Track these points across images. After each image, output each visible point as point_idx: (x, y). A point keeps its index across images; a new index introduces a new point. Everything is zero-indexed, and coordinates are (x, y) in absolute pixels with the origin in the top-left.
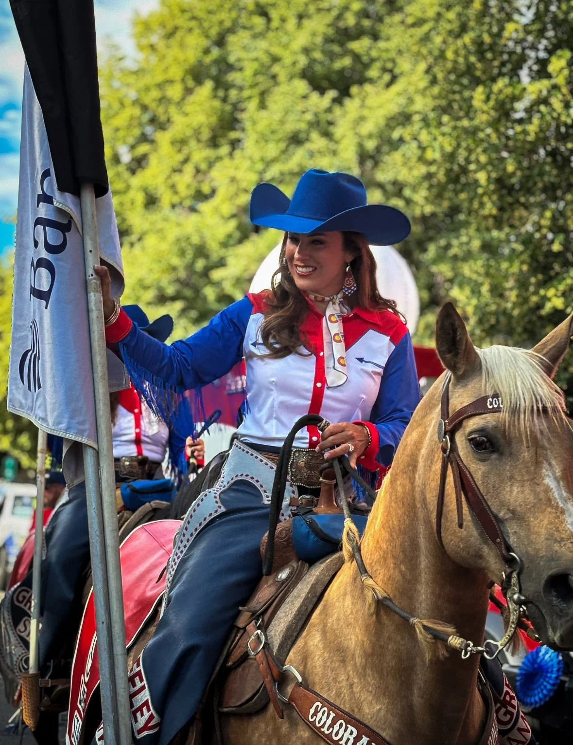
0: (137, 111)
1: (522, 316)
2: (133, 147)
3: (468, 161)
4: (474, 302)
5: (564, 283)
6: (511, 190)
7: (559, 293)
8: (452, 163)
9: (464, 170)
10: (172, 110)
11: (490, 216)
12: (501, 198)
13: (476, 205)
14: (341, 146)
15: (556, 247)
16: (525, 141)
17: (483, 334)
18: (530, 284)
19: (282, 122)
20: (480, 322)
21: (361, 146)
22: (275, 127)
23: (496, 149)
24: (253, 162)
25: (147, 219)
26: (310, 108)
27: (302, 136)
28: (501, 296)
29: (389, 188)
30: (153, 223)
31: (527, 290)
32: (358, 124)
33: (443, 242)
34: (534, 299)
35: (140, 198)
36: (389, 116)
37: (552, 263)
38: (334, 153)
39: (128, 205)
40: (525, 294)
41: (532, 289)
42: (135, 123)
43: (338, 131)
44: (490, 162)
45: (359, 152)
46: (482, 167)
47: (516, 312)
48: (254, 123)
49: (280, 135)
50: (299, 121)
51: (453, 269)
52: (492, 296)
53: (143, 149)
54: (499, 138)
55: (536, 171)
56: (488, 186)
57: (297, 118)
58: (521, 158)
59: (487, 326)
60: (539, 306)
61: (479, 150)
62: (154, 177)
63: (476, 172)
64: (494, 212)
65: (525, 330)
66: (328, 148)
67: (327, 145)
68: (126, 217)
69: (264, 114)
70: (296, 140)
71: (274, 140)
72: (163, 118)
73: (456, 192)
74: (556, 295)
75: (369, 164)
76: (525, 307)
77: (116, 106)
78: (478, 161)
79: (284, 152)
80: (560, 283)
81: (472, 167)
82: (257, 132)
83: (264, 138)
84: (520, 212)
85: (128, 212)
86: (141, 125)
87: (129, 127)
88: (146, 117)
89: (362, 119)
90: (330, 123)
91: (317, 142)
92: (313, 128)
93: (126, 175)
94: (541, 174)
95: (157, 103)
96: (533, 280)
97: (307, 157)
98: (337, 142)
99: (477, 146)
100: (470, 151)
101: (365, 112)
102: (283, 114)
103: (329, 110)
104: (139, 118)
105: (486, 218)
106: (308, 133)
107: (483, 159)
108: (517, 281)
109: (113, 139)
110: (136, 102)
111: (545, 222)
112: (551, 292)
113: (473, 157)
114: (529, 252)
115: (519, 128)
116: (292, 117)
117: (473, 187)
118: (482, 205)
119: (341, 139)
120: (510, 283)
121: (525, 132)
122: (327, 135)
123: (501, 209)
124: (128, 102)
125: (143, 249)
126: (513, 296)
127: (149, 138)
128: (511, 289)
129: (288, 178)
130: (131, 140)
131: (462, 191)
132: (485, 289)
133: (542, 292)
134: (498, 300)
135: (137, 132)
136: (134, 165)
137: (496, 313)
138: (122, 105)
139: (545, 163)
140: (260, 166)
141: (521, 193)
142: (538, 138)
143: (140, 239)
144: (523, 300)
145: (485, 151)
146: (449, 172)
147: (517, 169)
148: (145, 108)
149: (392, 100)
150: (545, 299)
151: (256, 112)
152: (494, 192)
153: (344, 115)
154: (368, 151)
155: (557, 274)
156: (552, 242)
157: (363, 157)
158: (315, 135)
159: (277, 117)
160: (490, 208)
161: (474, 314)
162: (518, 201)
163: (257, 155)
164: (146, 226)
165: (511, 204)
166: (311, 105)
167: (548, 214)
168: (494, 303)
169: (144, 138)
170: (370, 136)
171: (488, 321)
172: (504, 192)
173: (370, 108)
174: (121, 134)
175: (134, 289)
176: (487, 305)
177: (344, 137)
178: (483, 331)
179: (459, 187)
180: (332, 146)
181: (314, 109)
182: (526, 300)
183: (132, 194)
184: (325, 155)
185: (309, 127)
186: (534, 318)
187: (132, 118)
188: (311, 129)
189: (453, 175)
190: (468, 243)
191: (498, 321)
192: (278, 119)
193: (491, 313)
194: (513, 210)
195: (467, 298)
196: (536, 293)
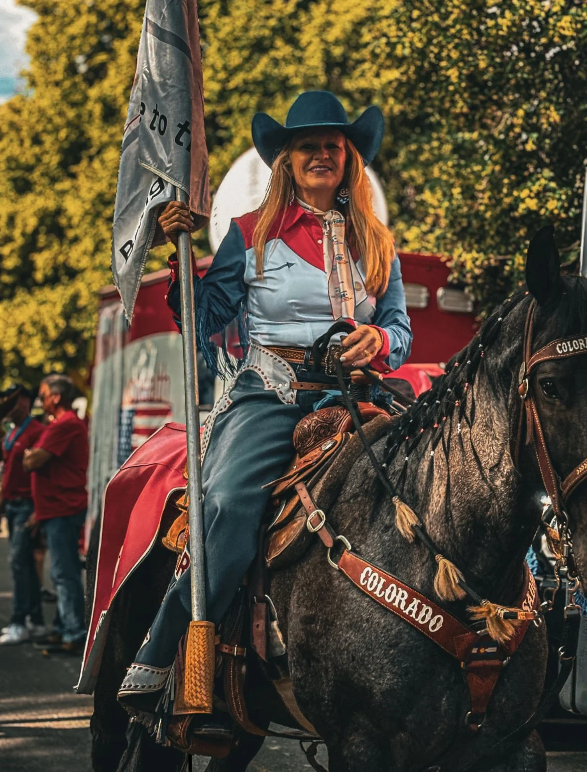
0: (93, 19)
1: (495, 218)
2: (89, 57)
3: (438, 57)
4: (446, 204)
5: (538, 183)
6: (483, 86)
7: (532, 195)
8: (423, 60)
9: (435, 68)
10: (130, 17)
11: (462, 114)
12: (473, 95)
13: (447, 105)
14: (307, 54)
15: (530, 147)
16: (497, 36)
17: (455, 238)
18: (503, 186)
19: (246, 29)
20: (452, 224)
21: (327, 53)
22: (238, 33)
23: (468, 45)
24: (216, 72)
25: (106, 131)
26: (274, 13)
27: (267, 43)
28: (473, 198)
29: (357, 96)
30: (112, 136)
31: (500, 192)
32: (324, 30)
33: (413, 147)
34: (507, 200)
35: (97, 109)
36: (356, 20)
37: (526, 163)
38: (300, 61)
39: (85, 117)
40: (498, 197)
41: (505, 190)
42: (92, 30)
43: (304, 38)
44: (462, 58)
45: (325, 59)
46: (454, 64)
47: (488, 215)
48: (216, 30)
49: (244, 42)
50: (264, 26)
51: (424, 174)
52: (464, 198)
53: (102, 57)
54: (471, 34)
55: (509, 68)
56: (459, 84)
57: (261, 24)
58: (494, 54)
59: (458, 229)
60: (513, 207)
61: (450, 46)
62: (113, 87)
63: (447, 69)
64: (465, 110)
65: (498, 233)
66: (293, 56)
67: (292, 52)
68: (84, 129)
69: (226, 20)
70: (260, 47)
71: (237, 48)
72: (121, 26)
73: (427, 91)
74: (529, 197)
75: (336, 71)
76: (499, 209)
77: (72, 13)
78: (449, 57)
79: (247, 60)
80: (534, 183)
81: (443, 64)
82: (219, 40)
83: (226, 46)
84: (492, 110)
85: (87, 125)
86: (98, 33)
87: (86, 34)
88: (103, 25)
89: (329, 24)
90: (296, 30)
91: (283, 50)
92: (277, 34)
93: (83, 86)
94: (514, 71)
95: (115, 9)
96: (506, 181)
97: (271, 65)
98: (303, 50)
99: (449, 43)
100: (441, 47)
101: (332, 18)
102: (246, 19)
103: (294, 16)
104: (96, 25)
105: (457, 117)
106: (272, 39)
107: (455, 55)
108: (490, 182)
109: (69, 48)
110: (92, 9)
111: (518, 121)
112: (524, 194)
113: (444, 54)
114: (501, 153)
115: (491, 23)
116: (255, 23)
117: (445, 84)
118: (453, 103)
119: (306, 47)
120: (483, 184)
121: (497, 26)
122: (293, 42)
123: (473, 108)
124: (84, 8)
125: (103, 162)
126: (485, 198)
127: (107, 47)
128: (483, 191)
129: (252, 88)
130: (87, 49)
131: (433, 90)
132: (456, 191)
133: (515, 193)
134: (469, 202)
135: (93, 40)
136: (91, 76)
137: (467, 216)
138: (78, 12)
139: (518, 59)
140: (222, 75)
141: (494, 91)
142: (510, 33)
143: (99, 152)
144: (496, 202)
145: (456, 47)
146: (419, 69)
147: (489, 66)
148: (102, 15)
149: (359, 4)
150: (519, 200)
151: (218, 19)
152: (465, 89)
153: (310, 20)
154: (335, 58)
155: (531, 175)
156: (526, 142)
157: (330, 63)
158: (279, 43)
159: (240, 23)
160: (461, 106)
161: (446, 217)
162: (490, 99)
163: (219, 64)
164: (105, 138)
165: (483, 102)
166: (274, 10)
167: (521, 112)
168: (466, 205)
169: (101, 47)
170: (337, 43)
171: (460, 224)
172: (476, 89)
173: (336, 13)
174: (77, 42)
175: (93, 205)
176: (459, 207)
177: (309, 43)
178: (454, 234)
179: (430, 85)
180: (298, 53)
181: (278, 15)
182: (499, 202)
183: (90, 105)
184: (290, 63)
185: (274, 34)
186: (507, 220)
187: (88, 25)
188: (276, 36)
189: (423, 73)
190: (439, 148)
191: (470, 224)
192: (241, 26)
193: (463, 216)
194: (485, 108)
195: (439, 201)
196: (509, 194)
